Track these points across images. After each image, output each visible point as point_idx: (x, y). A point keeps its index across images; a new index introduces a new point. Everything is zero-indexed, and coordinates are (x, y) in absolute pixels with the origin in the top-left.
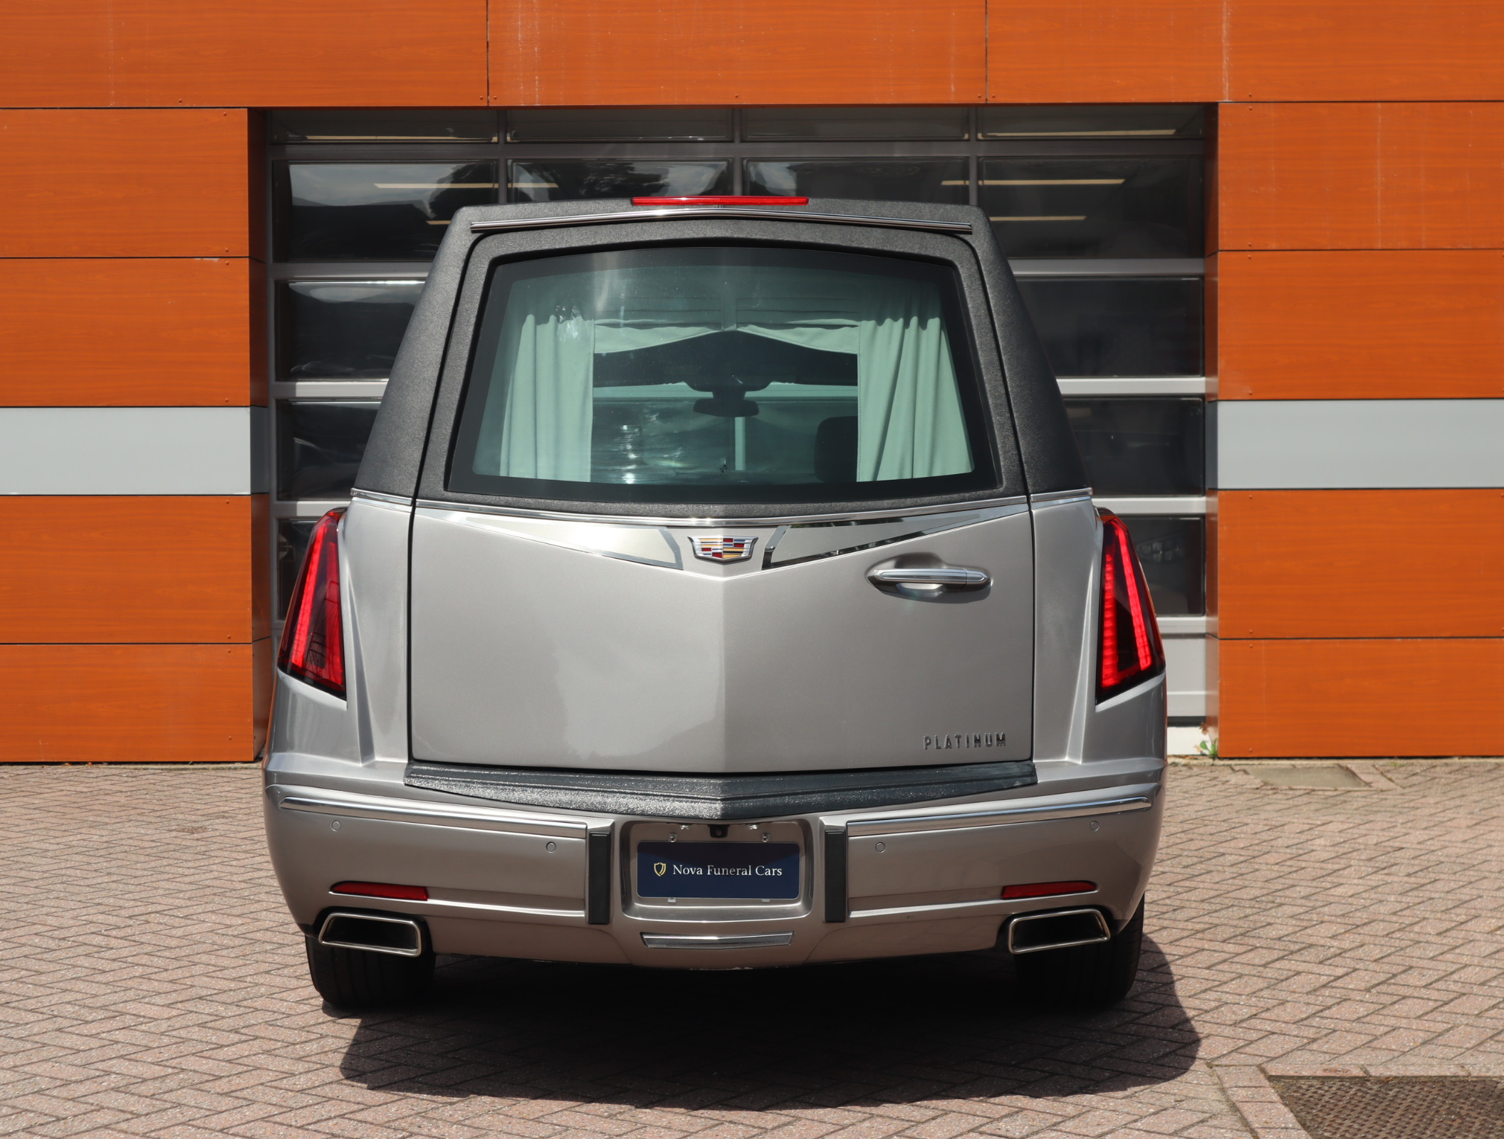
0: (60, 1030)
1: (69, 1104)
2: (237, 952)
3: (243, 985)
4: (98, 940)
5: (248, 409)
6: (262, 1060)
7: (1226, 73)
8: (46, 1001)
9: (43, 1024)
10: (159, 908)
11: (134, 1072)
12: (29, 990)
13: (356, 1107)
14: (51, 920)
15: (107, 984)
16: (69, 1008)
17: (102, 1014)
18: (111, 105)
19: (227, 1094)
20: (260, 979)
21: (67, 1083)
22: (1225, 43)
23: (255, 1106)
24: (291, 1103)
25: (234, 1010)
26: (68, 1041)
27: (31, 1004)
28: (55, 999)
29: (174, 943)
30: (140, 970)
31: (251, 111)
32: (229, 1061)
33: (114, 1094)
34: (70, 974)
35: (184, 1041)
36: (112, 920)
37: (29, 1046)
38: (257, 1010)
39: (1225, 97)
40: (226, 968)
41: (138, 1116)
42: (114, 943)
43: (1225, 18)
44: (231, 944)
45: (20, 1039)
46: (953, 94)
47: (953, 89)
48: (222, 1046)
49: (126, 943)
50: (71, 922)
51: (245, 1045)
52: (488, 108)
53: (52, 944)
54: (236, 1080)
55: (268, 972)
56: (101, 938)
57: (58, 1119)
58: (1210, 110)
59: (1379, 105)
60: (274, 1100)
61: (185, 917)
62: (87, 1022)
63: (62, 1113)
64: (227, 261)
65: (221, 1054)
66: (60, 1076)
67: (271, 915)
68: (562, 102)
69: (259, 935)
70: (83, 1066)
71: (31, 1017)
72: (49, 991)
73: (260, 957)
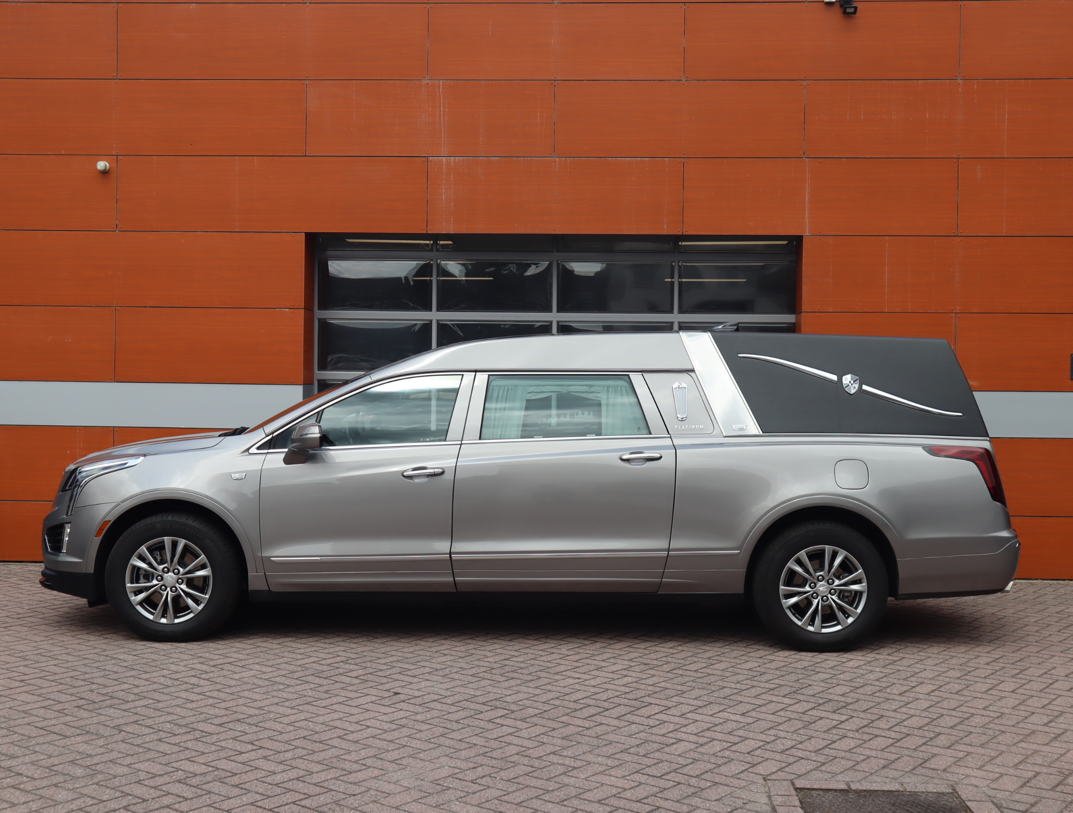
0: (160, 740)
1: (152, 791)
2: (264, 689)
3: (262, 712)
4: (194, 680)
5: (302, 386)
6: (261, 763)
7: (807, 220)
8: (157, 720)
9: (152, 736)
10: (231, 660)
11: (192, 770)
12: (150, 712)
13: (303, 796)
14: (173, 667)
15: (191, 710)
16: (168, 725)
17: (184, 730)
18: (236, 230)
19: (236, 786)
20: (272, 708)
21: (155, 776)
22: (807, 205)
23: (249, 795)
24: (269, 793)
25: (255, 729)
26: (163, 747)
27: (149, 722)
28: (162, 719)
29: (233, 683)
30: (211, 701)
31: (306, 234)
32: (243, 763)
33: (177, 784)
34: (174, 703)
35: (223, 748)
36: (204, 668)
37: (141, 750)
38: (266, 729)
39: (807, 233)
40: (256, 701)
41: (186, 799)
42: (202, 682)
43: (807, 192)
44: (262, 684)
45: (138, 745)
46: (665, 230)
47: (665, 227)
48: (242, 753)
49: (208, 683)
50: (183, 668)
51: (254, 753)
52: (427, 234)
53: (169, 683)
54: (244, 776)
55: (277, 704)
56: (196, 679)
57: (144, 801)
58: (799, 239)
59: (887, 237)
60: (261, 791)
61: (242, 667)
62: (175, 735)
63: (146, 796)
64: (293, 310)
65: (240, 758)
66: (152, 771)
67: (287, 666)
68: (464, 231)
69: (278, 679)
70: (166, 765)
71: (147, 731)
72: (161, 713)
73: (275, 694)
